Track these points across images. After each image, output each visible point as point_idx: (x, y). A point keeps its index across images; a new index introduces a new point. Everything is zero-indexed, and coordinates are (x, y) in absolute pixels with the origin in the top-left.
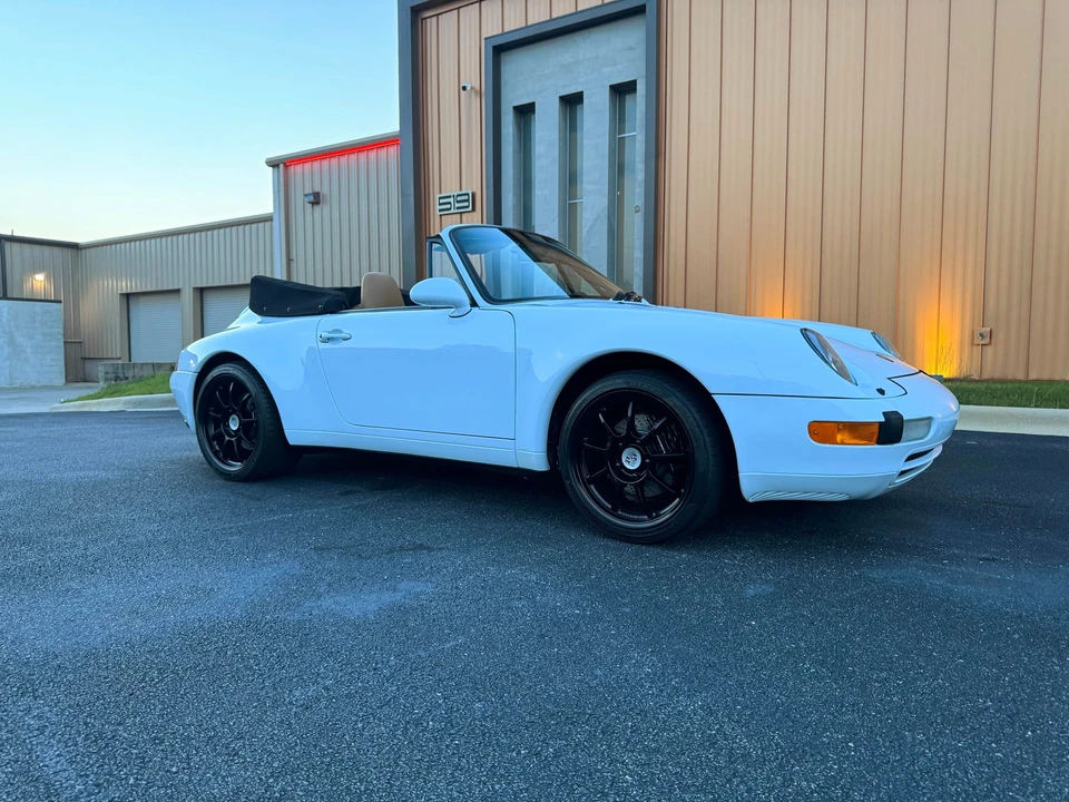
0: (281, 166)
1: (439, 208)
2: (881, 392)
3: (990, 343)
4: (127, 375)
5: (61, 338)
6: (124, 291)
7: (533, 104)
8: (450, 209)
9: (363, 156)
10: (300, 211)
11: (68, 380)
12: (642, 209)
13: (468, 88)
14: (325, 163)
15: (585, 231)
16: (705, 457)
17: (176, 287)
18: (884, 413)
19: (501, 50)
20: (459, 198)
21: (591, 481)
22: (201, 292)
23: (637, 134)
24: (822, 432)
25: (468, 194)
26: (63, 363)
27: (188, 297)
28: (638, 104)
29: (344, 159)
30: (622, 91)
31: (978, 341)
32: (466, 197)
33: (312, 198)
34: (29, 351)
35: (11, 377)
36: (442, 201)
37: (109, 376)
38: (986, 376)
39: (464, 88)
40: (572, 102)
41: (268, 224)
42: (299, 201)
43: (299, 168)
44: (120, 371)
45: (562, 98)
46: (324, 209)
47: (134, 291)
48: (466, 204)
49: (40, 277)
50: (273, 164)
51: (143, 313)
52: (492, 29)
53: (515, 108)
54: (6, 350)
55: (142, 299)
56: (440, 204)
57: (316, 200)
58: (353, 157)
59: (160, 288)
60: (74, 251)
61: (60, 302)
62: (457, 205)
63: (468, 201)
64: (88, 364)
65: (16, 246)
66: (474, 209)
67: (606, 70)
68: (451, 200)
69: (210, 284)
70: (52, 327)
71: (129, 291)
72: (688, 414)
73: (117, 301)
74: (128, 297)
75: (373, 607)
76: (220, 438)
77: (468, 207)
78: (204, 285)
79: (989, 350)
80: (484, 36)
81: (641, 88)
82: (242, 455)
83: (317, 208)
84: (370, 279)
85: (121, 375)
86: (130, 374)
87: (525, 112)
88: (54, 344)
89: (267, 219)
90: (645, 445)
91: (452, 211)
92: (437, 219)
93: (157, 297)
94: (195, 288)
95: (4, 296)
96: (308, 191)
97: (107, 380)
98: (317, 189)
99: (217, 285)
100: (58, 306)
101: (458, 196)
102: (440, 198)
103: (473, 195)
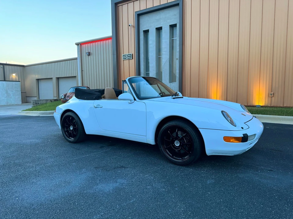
0: (79, 45)
1: (123, 58)
2: (242, 128)
3: (273, 96)
4: (39, 103)
5: (20, 91)
6: (37, 78)
7: (149, 30)
8: (126, 58)
9: (102, 42)
10: (85, 57)
11: (23, 102)
12: (179, 59)
13: (131, 26)
14: (92, 44)
15: (163, 65)
16: (197, 145)
17: (51, 77)
18: (243, 134)
19: (139, 15)
20: (128, 56)
21: (166, 148)
22: (58, 79)
23: (177, 38)
24: (227, 139)
25: (131, 54)
26: (21, 98)
27: (54, 80)
28: (177, 30)
29: (97, 43)
30: (173, 27)
31: (270, 96)
32: (130, 55)
33: (88, 54)
34: (12, 95)
35: (7, 102)
37: (34, 103)
38: (272, 105)
39: (130, 26)
40: (159, 29)
41: (76, 60)
42: (84, 55)
43: (84, 45)
44: (37, 102)
45: (156, 29)
46: (91, 57)
47: (40, 78)
48: (130, 57)
49: (14, 75)
50: (77, 44)
51: (42, 84)
52: (137, 9)
53: (143, 31)
54: (6, 95)
55: (42, 80)
56: (123, 57)
57: (89, 54)
58: (99, 43)
59: (47, 78)
60: (23, 67)
61: (20, 81)
62: (128, 57)
63: (131, 56)
64: (28, 98)
65: (7, 66)
66: (132, 59)
67: (168, 21)
68: (126, 56)
69: (61, 77)
70: (18, 88)
71: (38, 78)
72: (192, 133)
73: (35, 81)
74: (38, 80)
75: (111, 188)
76: (68, 131)
78: (59, 77)
79: (273, 98)
80: (135, 11)
81: (178, 26)
82: (74, 136)
83: (89, 57)
84: (107, 89)
85: (37, 103)
86: (40, 103)
87: (146, 32)
88: (18, 93)
89: (76, 59)
90: (181, 140)
91: (127, 59)
92: (123, 61)
93: (46, 80)
94: (56, 78)
95: (5, 80)
96: (87, 52)
97: (33, 104)
98: (89, 51)
99: (62, 77)
100: (19, 82)
101: (128, 55)
102: (123, 55)
103: (132, 55)
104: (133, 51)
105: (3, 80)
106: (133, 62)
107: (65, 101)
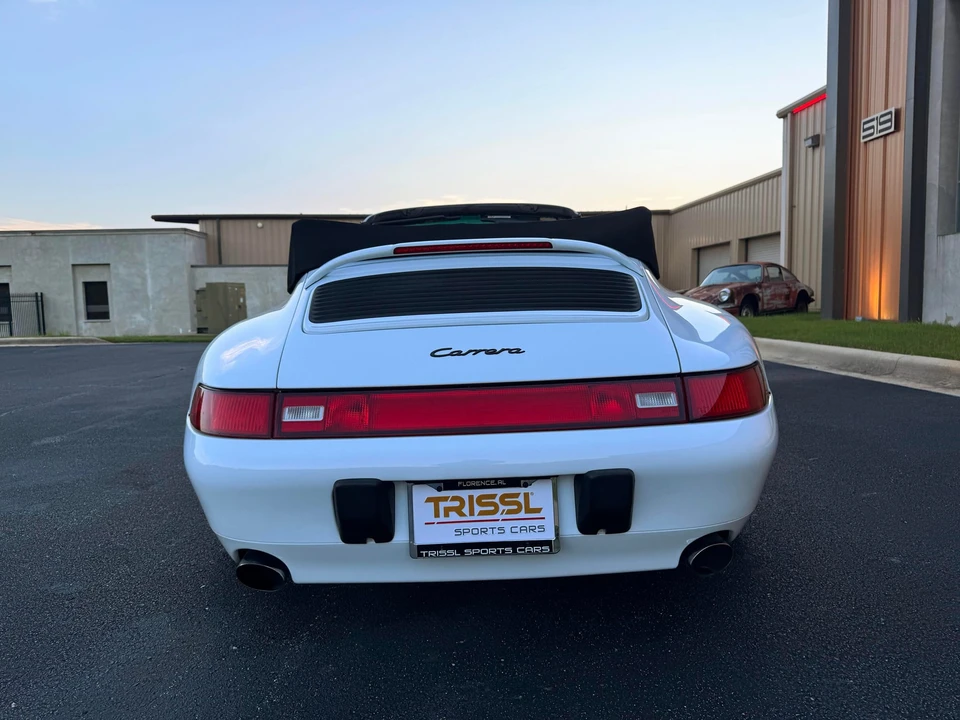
0: (789, 115)
1: (863, 134)
6: (694, 247)
8: (872, 134)
10: (803, 157)
17: (727, 240)
20: (882, 120)
22: (746, 242)
25: (890, 113)
27: (736, 247)
32: (888, 117)
33: (810, 142)
36: (866, 126)
41: (776, 179)
42: (803, 145)
43: (804, 114)
46: (824, 150)
47: (703, 245)
48: (889, 124)
50: (782, 115)
55: (709, 251)
56: (864, 130)
57: (816, 142)
59: (717, 242)
60: (667, 216)
62: (879, 128)
63: (890, 120)
66: (897, 128)
69: (751, 235)
71: (697, 246)
73: (689, 253)
74: (699, 250)
77: (890, 128)
78: (747, 236)
83: (817, 151)
89: (777, 174)
91: (875, 136)
92: (862, 145)
93: (719, 250)
94: (741, 240)
96: (810, 135)
98: (818, 132)
99: (755, 235)
101: (882, 116)
102: (865, 123)
103: (898, 113)
104: (901, 96)
106: (899, 146)
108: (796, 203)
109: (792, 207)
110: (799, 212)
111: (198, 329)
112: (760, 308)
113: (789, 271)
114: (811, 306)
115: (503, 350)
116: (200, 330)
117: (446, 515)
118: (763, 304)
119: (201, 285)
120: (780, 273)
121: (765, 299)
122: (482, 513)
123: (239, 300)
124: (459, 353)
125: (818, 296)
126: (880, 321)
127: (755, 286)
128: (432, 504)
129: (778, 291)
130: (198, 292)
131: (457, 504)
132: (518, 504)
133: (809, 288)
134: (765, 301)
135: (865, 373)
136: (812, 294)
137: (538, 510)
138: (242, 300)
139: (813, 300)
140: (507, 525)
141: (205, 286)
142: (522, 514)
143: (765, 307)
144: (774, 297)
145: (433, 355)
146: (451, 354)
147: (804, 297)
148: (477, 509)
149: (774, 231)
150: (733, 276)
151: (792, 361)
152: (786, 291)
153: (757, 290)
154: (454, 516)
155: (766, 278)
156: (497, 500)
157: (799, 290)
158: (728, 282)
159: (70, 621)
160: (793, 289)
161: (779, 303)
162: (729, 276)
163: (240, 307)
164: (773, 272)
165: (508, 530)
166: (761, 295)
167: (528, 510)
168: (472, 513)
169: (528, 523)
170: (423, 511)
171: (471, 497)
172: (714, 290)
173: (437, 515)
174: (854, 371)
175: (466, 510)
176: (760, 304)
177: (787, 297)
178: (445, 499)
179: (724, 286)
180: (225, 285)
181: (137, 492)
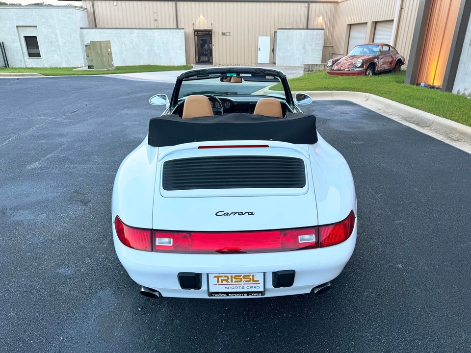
4: (313, 69)
5: (322, 45)
6: (349, 23)
17: (366, 22)
22: (375, 23)
26: (321, 56)
27: (369, 25)
34: (310, 51)
35: (302, 62)
37: (306, 69)
44: (311, 67)
47: (352, 23)
49: (321, 18)
54: (302, 51)
55: (355, 27)
59: (360, 22)
60: (336, 4)
61: (323, 29)
70: (319, 41)
73: (345, 29)
74: (350, 25)
78: (376, 21)
85: (311, 69)
88: (319, 48)
94: (373, 22)
95: (307, 29)
97: (305, 71)
100: (323, 31)
105: (305, 27)
107: (330, 71)
108: (404, 7)
109: (402, 8)
110: (405, 12)
111: (88, 66)
112: (376, 70)
113: (394, 48)
114: (403, 67)
115: (246, 213)
116: (89, 67)
117: (222, 282)
118: (378, 67)
119: (87, 42)
120: (389, 49)
121: (379, 64)
122: (235, 282)
123: (108, 50)
124: (227, 214)
125: (406, 62)
126: (432, 87)
127: (375, 58)
128: (216, 278)
129: (387, 60)
130: (86, 46)
131: (226, 278)
132: (250, 279)
133: (403, 57)
134: (379, 66)
135: (417, 124)
136: (404, 61)
137: (258, 281)
138: (109, 51)
139: (404, 64)
140: (245, 286)
141: (90, 43)
142: (251, 282)
143: (379, 69)
144: (384, 63)
145: (216, 214)
146: (224, 215)
147: (400, 62)
148: (234, 280)
149: (391, 19)
150: (365, 50)
151: (385, 112)
152: (390, 60)
153: (376, 60)
154: (225, 282)
155: (382, 53)
156: (242, 277)
157: (398, 59)
158: (362, 55)
159: (72, 292)
160: (395, 59)
161: (386, 67)
162: (363, 50)
163: (109, 54)
164: (386, 48)
165: (245, 288)
166: (377, 63)
167: (254, 281)
168: (232, 281)
169: (253, 285)
170: (213, 280)
171: (232, 276)
172: (355, 59)
173: (218, 282)
174: (413, 123)
175: (229, 280)
176: (376, 68)
177: (391, 63)
178: (222, 277)
179: (360, 57)
180: (100, 42)
181: (83, 208)
